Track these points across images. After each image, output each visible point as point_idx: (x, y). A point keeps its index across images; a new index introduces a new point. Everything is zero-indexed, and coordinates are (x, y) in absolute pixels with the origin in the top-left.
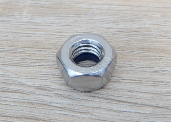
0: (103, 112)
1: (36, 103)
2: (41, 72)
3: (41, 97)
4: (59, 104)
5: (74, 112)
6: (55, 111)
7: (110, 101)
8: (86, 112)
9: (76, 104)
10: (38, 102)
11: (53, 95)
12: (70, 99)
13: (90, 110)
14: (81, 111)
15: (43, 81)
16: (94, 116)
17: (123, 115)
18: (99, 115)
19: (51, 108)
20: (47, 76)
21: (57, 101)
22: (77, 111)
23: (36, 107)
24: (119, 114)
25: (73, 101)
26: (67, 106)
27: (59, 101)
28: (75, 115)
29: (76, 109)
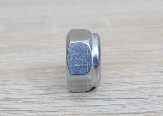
0: (77, 109)
1: (3, 111)
2: (5, 89)
3: (7, 105)
4: (28, 108)
5: (46, 112)
6: (24, 114)
7: (82, 100)
8: (58, 110)
9: (47, 106)
10: (4, 110)
11: (21, 103)
12: (40, 103)
13: (63, 109)
14: (54, 111)
15: (9, 95)
16: (68, 112)
17: (98, 108)
18: (73, 111)
19: (20, 112)
20: (12, 91)
21: (25, 106)
22: (49, 111)
23: (3, 113)
24: (94, 108)
25: (43, 105)
26: (37, 109)
27: (27, 106)
28: (47, 114)
29: (47, 110)
